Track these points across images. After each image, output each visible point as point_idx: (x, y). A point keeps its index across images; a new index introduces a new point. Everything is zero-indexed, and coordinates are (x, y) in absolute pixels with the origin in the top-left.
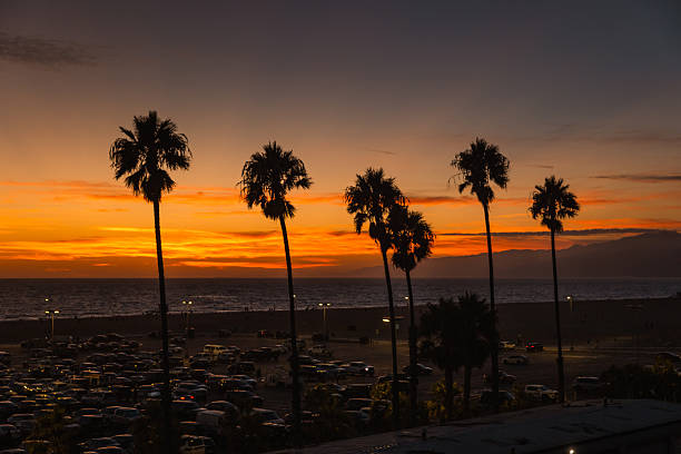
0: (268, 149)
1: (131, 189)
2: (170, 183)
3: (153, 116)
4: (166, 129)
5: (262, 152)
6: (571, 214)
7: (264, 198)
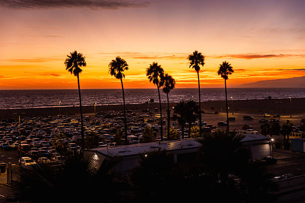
0: (117, 59)
1: (70, 73)
2: (81, 71)
3: (76, 52)
4: (80, 56)
5: (115, 59)
6: (230, 74)
7: (115, 73)
